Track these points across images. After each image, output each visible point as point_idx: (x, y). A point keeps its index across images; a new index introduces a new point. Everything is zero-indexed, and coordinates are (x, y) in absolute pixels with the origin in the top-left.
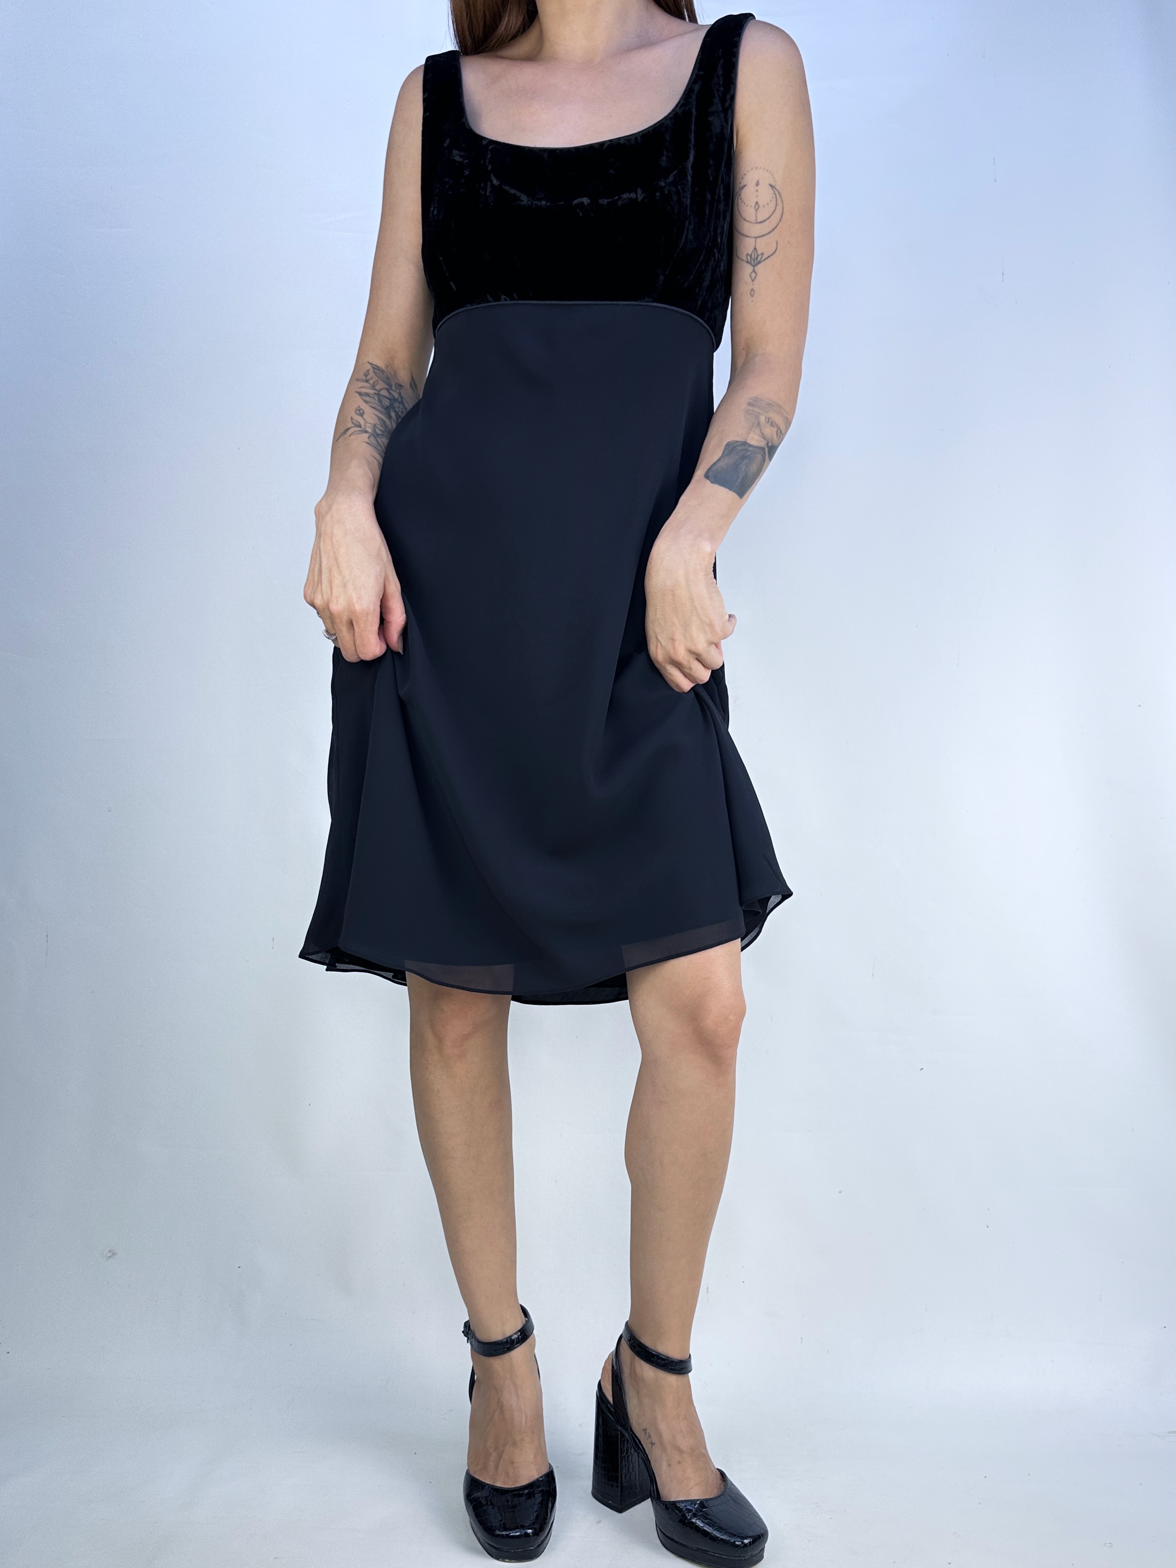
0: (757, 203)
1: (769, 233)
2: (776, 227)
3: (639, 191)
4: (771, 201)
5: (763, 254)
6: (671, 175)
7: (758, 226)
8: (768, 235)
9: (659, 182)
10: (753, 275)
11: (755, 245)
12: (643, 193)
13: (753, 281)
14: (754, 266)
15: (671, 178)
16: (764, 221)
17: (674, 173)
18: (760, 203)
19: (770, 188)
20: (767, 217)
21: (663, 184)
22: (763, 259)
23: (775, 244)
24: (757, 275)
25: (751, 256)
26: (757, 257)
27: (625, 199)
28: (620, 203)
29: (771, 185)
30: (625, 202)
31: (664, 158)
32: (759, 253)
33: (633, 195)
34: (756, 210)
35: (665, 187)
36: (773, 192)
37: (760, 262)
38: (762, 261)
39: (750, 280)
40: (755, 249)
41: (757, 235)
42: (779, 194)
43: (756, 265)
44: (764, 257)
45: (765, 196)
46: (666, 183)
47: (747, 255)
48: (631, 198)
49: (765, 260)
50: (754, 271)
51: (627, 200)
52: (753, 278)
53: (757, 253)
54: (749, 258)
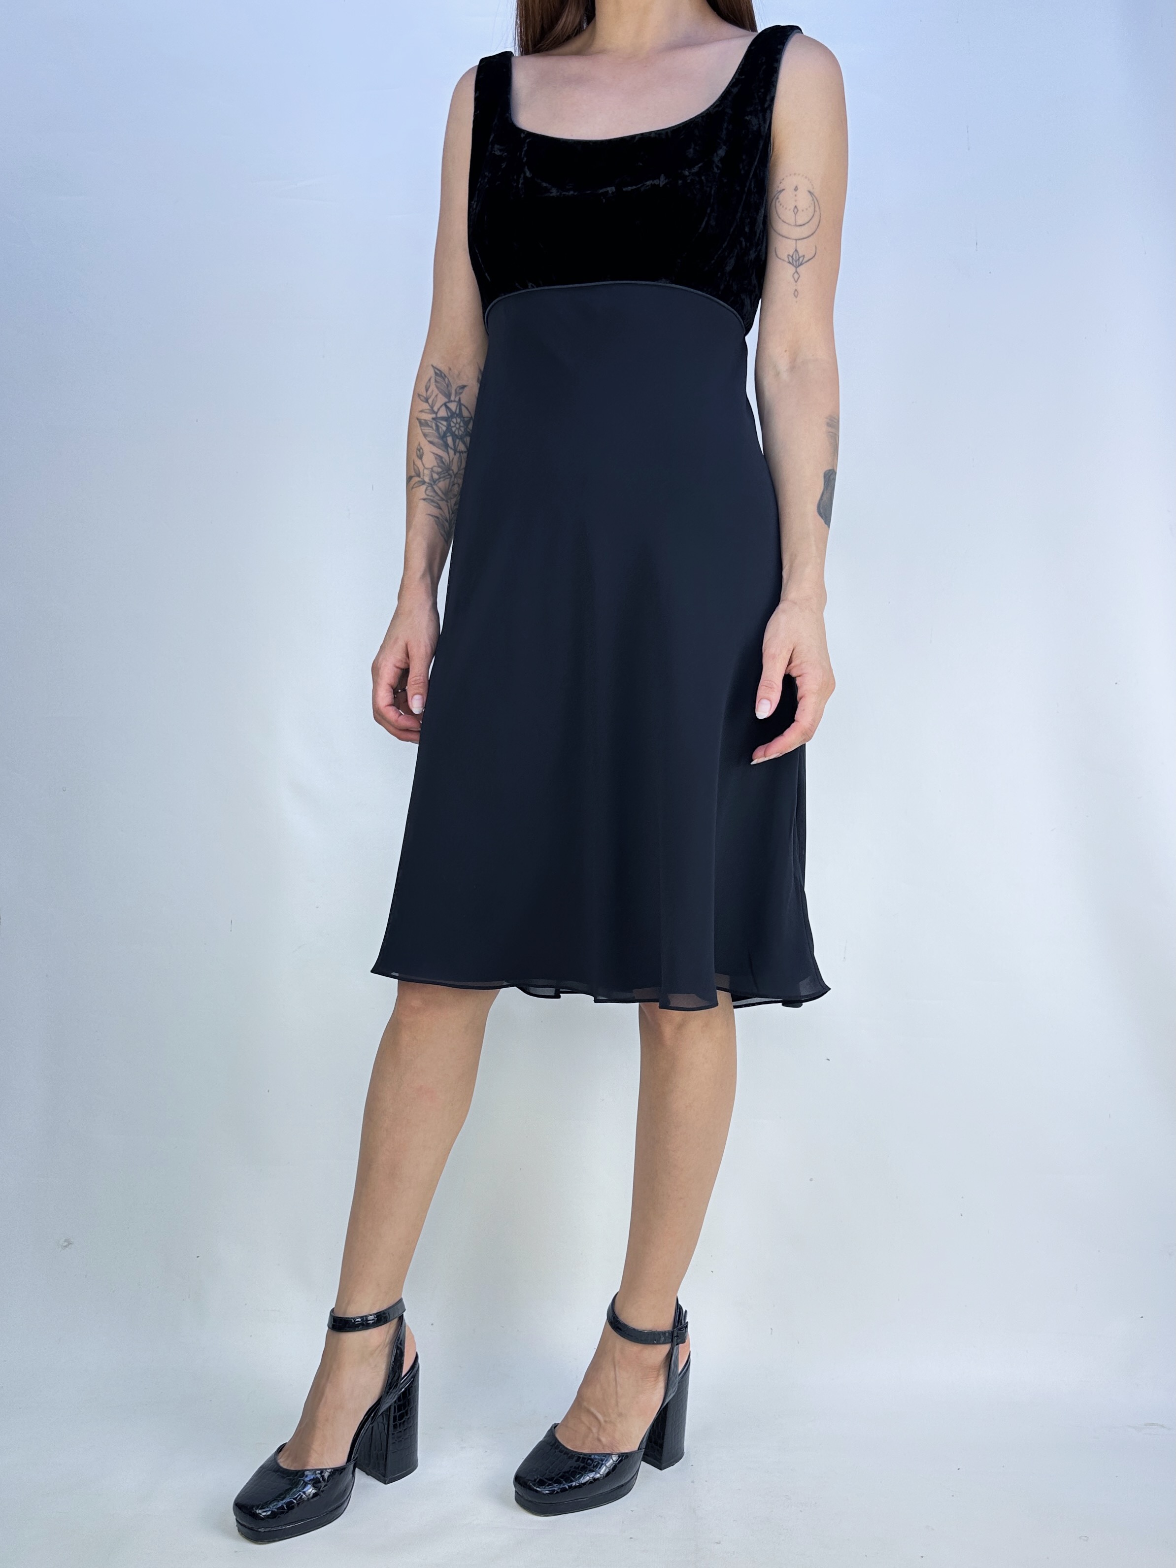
0: (796, 207)
1: (808, 237)
2: (814, 232)
3: (662, 177)
4: (809, 207)
5: (804, 256)
6: (697, 167)
7: (798, 229)
8: (808, 239)
9: (683, 172)
10: (796, 276)
11: (796, 247)
12: (665, 179)
13: (796, 282)
14: (796, 267)
15: (696, 169)
16: (804, 225)
17: (699, 165)
18: (798, 207)
19: (808, 193)
20: (807, 221)
21: (687, 173)
22: (804, 262)
23: (814, 248)
24: (799, 276)
25: (792, 257)
26: (799, 259)
27: (649, 185)
28: (642, 189)
29: (810, 192)
30: (648, 188)
31: (691, 150)
32: (800, 255)
33: (656, 182)
34: (795, 214)
35: (689, 176)
36: (811, 198)
37: (801, 264)
38: (804, 263)
39: (792, 280)
40: (796, 250)
41: (797, 238)
42: (817, 201)
43: (799, 266)
44: (806, 259)
45: (803, 201)
46: (690, 173)
47: (789, 255)
48: (655, 184)
49: (806, 262)
50: (796, 272)
51: (650, 186)
52: (796, 280)
53: (799, 255)
54: (790, 259)
